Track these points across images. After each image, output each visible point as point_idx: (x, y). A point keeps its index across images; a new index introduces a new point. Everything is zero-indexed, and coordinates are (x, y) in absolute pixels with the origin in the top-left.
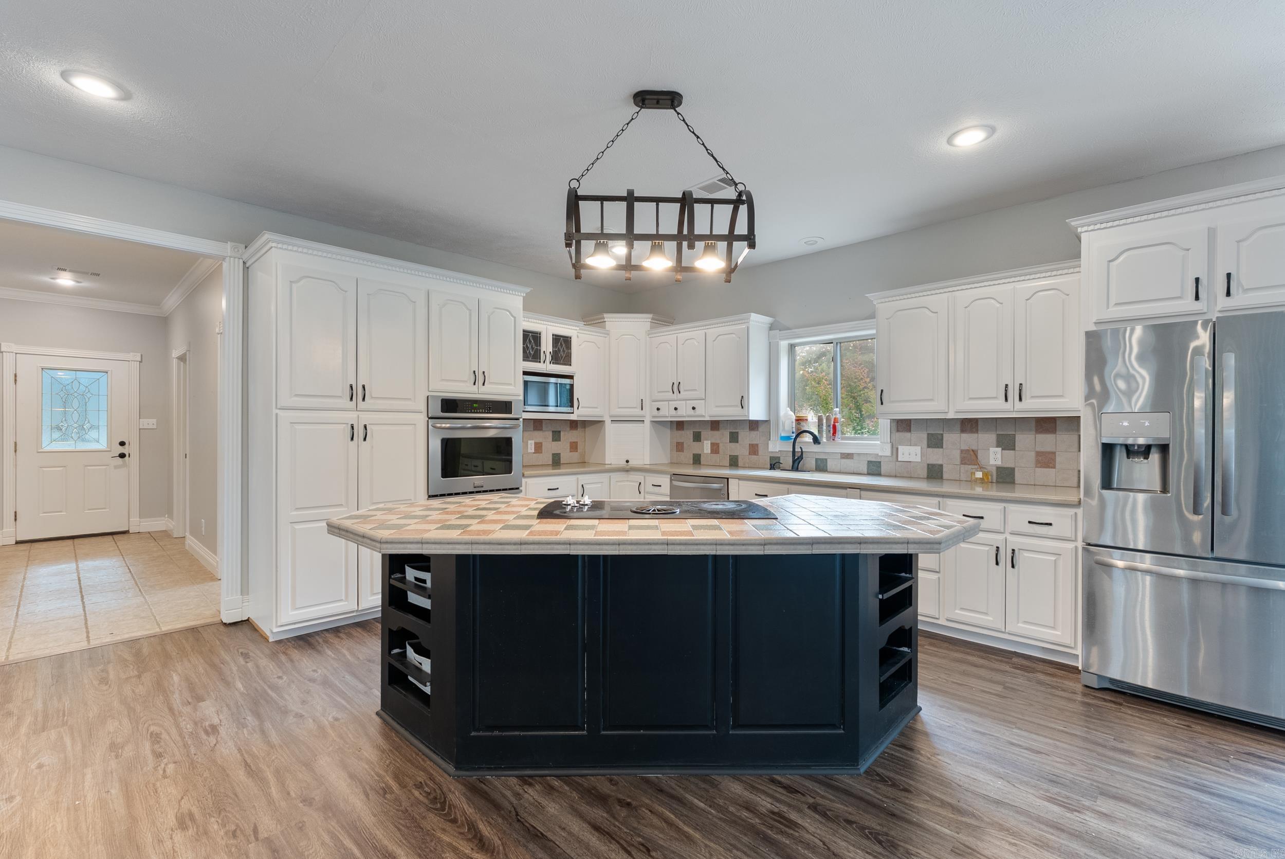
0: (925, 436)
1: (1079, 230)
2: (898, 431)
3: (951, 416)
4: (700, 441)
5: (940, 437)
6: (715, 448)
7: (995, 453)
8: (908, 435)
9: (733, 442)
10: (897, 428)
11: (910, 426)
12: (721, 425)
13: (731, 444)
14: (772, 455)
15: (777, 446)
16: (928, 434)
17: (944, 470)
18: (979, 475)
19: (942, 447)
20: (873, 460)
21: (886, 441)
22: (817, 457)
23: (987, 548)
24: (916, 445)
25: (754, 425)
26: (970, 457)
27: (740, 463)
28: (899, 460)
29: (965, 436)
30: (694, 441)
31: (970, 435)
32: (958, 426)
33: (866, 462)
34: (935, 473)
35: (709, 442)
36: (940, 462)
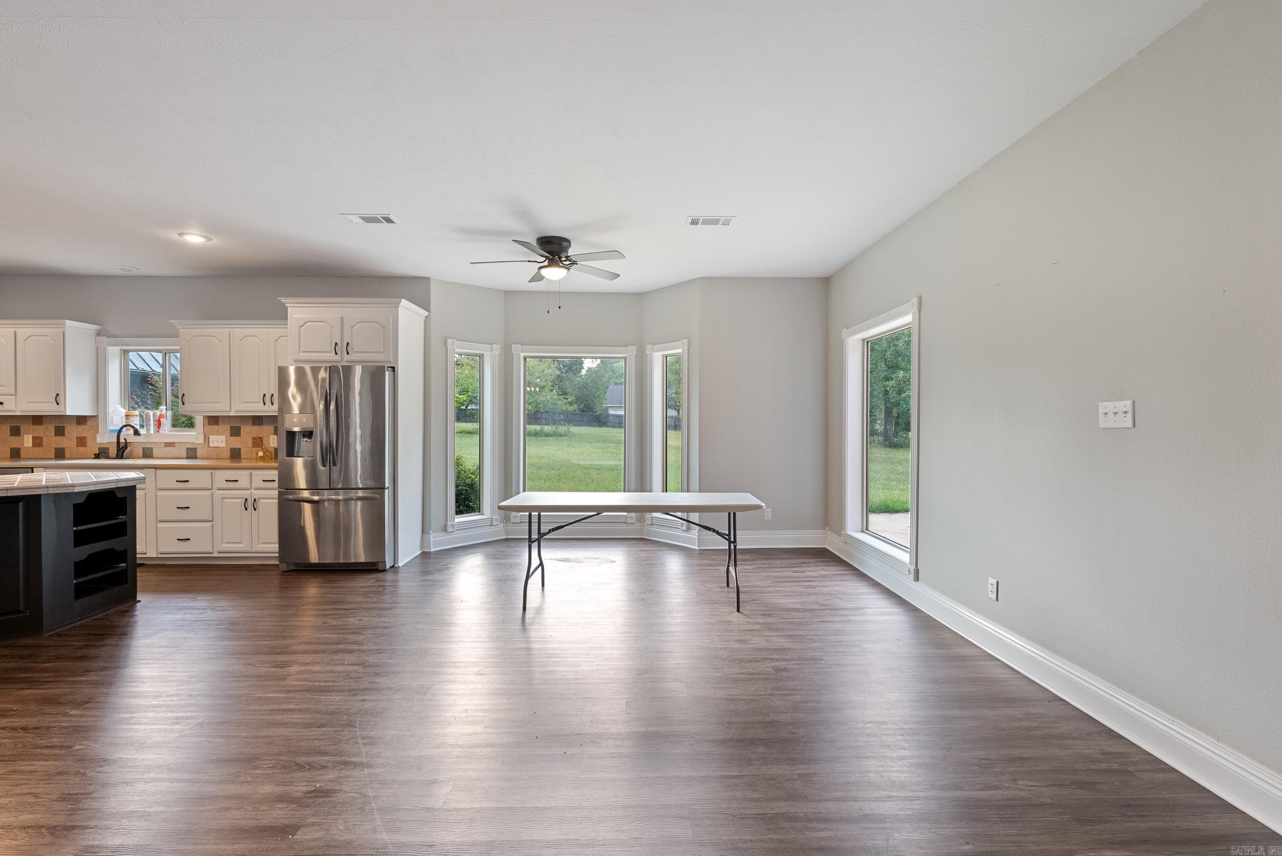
0: (229, 428)
1: (286, 305)
2: (209, 424)
3: (232, 414)
4: (20, 435)
5: (238, 429)
6: (38, 442)
7: (273, 439)
8: (216, 427)
9: (59, 435)
10: (209, 422)
11: (218, 421)
12: (44, 420)
13: (56, 437)
14: (101, 446)
15: (105, 438)
16: (231, 427)
17: (242, 452)
18: (261, 454)
19: (240, 436)
20: (191, 447)
21: (200, 432)
22: (144, 446)
23: (240, 500)
24: (222, 435)
25: (81, 420)
26: (258, 442)
27: (67, 454)
28: (210, 446)
29: (255, 428)
30: (11, 435)
31: (258, 427)
32: (251, 422)
33: (186, 449)
34: (235, 454)
35: (31, 437)
36: (239, 447)
